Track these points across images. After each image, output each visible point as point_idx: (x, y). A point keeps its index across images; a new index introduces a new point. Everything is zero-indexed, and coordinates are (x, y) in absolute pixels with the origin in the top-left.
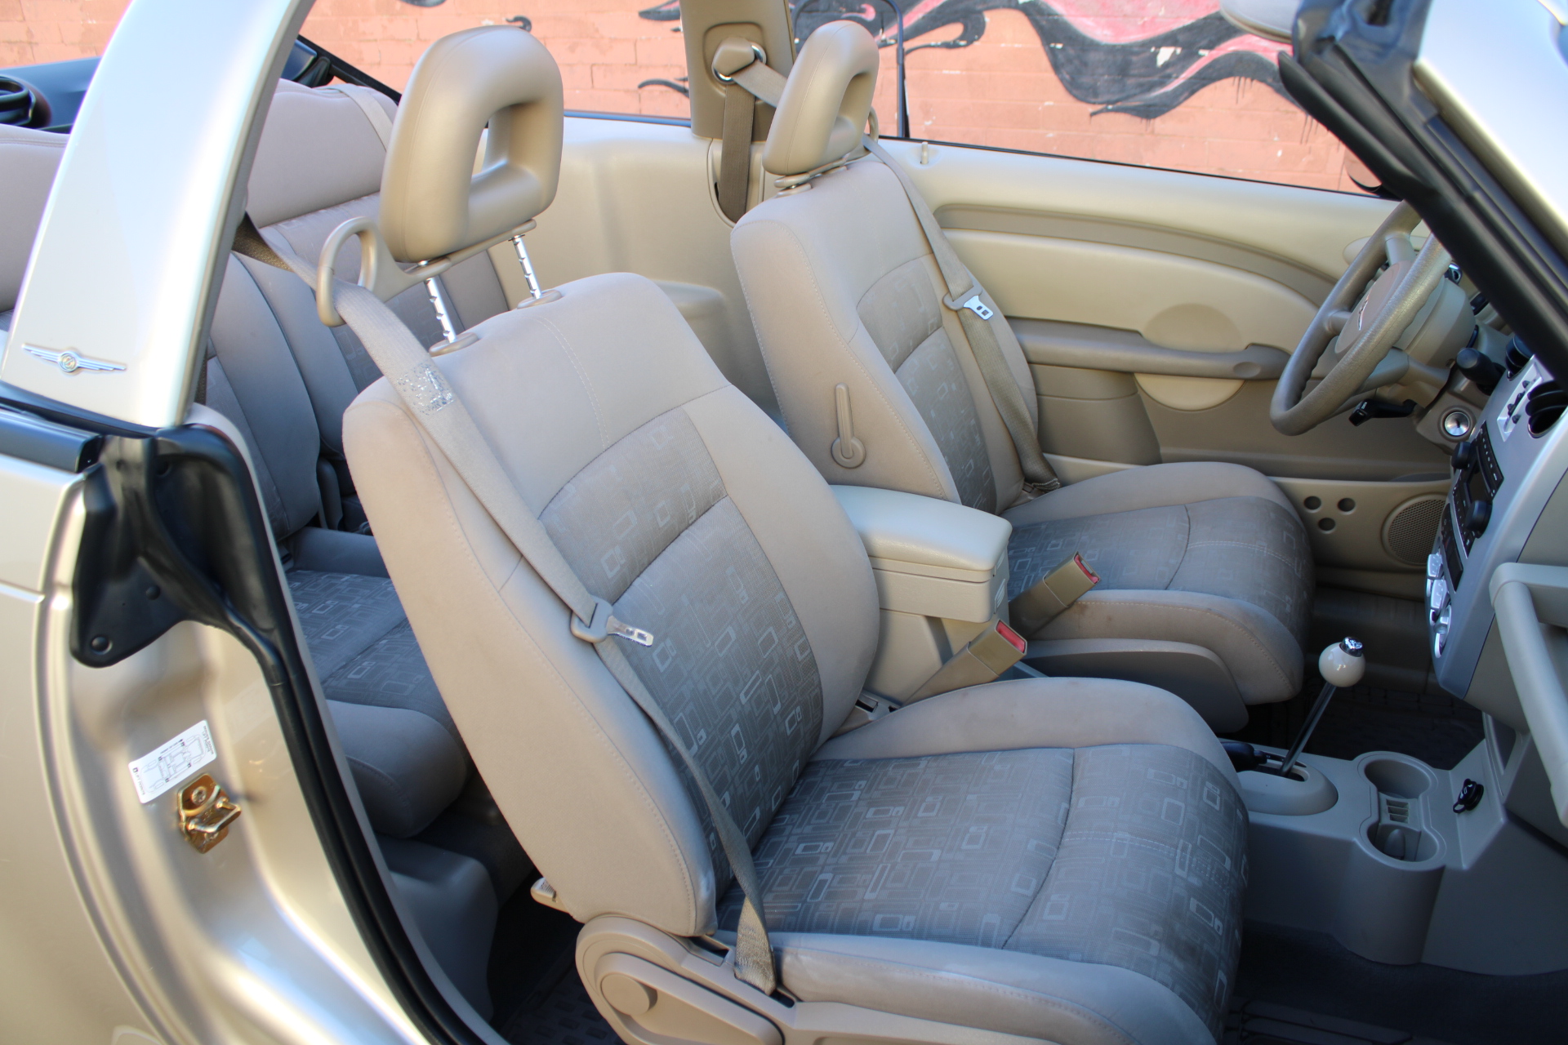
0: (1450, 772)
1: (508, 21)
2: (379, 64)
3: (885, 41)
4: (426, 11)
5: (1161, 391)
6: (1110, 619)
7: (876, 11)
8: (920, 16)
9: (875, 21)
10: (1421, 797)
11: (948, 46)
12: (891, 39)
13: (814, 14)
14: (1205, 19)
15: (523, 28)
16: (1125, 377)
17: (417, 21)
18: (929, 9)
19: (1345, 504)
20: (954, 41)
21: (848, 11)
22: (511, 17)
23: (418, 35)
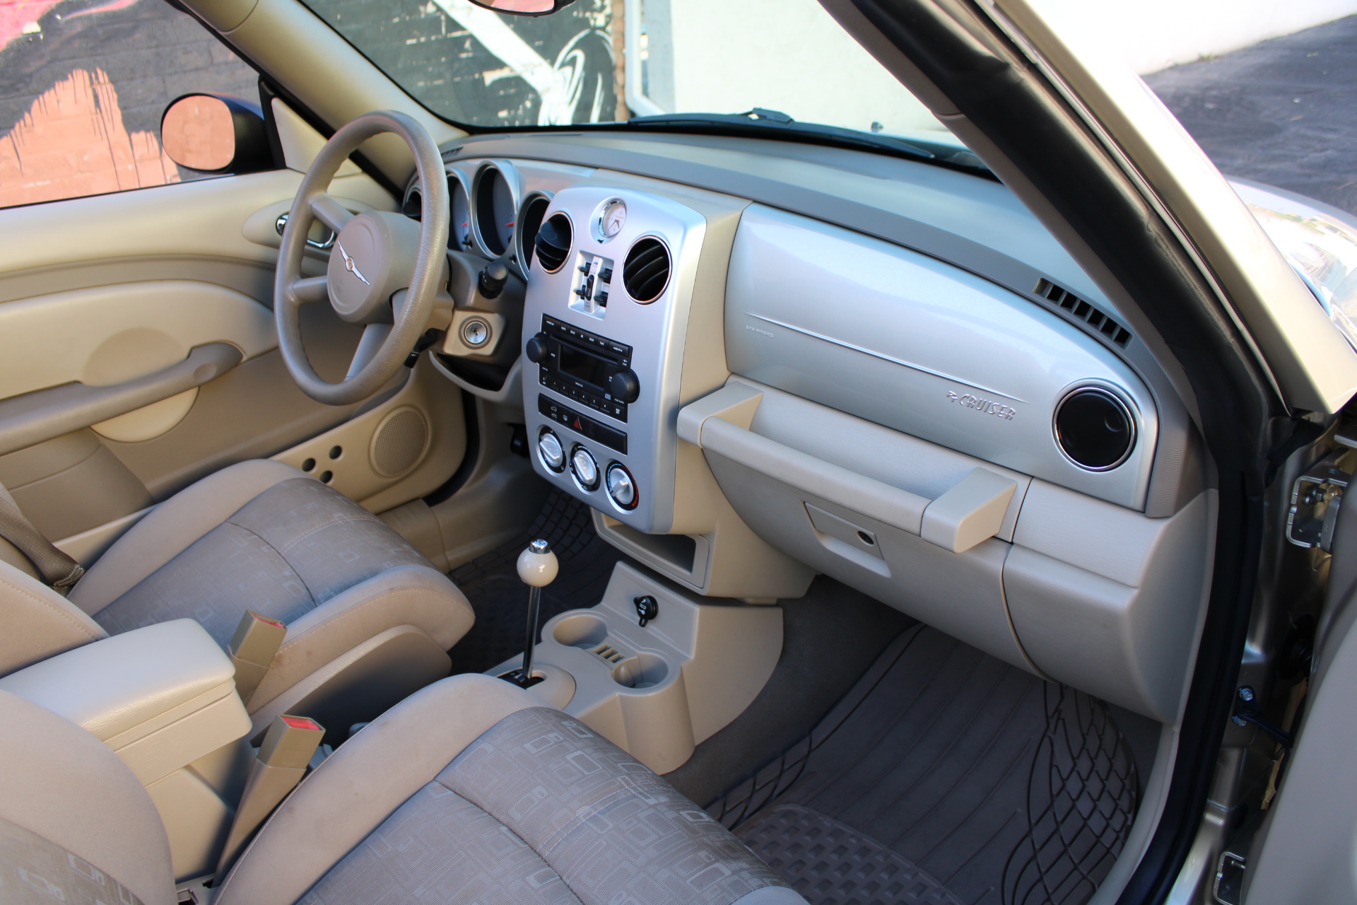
0: (603, 603)
5: (122, 429)
6: (309, 653)
10: (609, 633)
16: (84, 432)
19: (336, 452)
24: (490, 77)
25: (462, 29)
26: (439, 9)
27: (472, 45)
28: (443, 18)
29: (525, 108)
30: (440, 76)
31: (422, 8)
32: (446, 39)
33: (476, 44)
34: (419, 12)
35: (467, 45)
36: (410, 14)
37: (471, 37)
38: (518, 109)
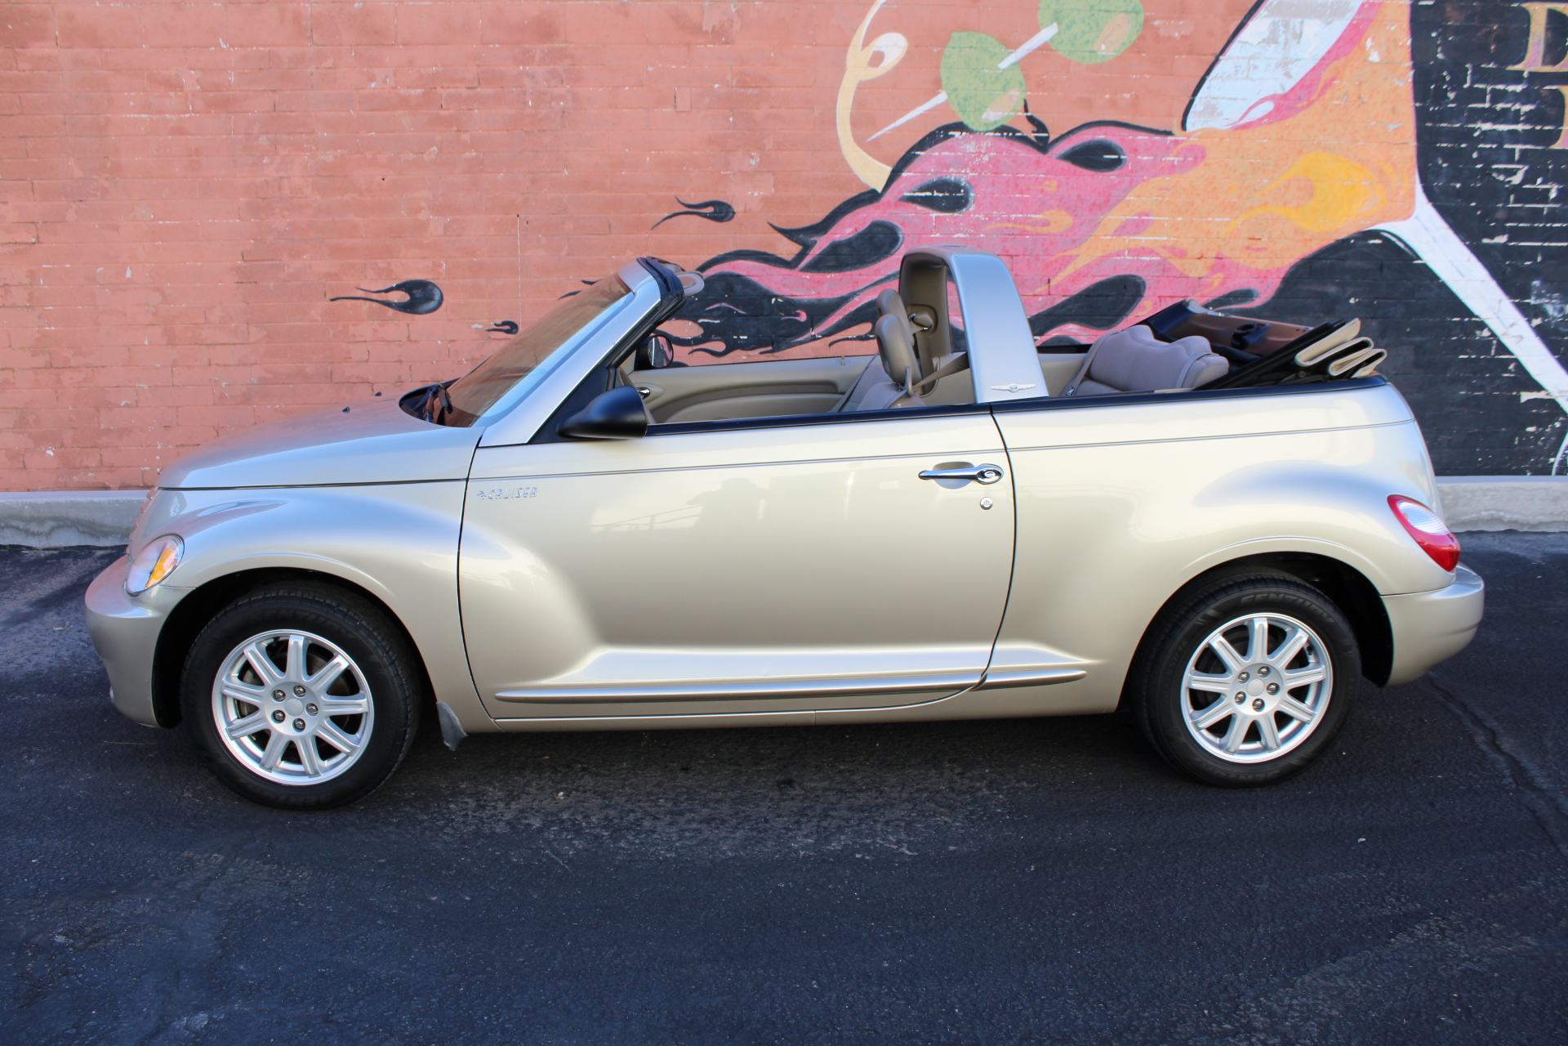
1: (496, 325)
2: (367, 361)
3: (815, 335)
4: (417, 317)
7: (807, 315)
8: (841, 317)
9: (806, 321)
11: (861, 338)
12: (818, 334)
13: (760, 317)
14: (1036, 315)
15: (507, 332)
17: (408, 325)
18: (846, 313)
20: (866, 335)
21: (785, 316)
22: (499, 322)
23: (409, 337)
24: (1525, 396)
25: (1510, 353)
26: (1493, 335)
27: (1515, 367)
28: (1495, 342)
29: (1553, 427)
30: (1481, 388)
31: (1478, 332)
32: (1493, 359)
33: (1520, 367)
34: (1475, 335)
35: (1511, 367)
36: (1467, 335)
37: (1516, 360)
38: (1547, 428)
